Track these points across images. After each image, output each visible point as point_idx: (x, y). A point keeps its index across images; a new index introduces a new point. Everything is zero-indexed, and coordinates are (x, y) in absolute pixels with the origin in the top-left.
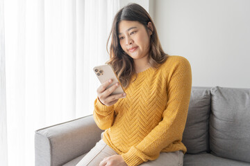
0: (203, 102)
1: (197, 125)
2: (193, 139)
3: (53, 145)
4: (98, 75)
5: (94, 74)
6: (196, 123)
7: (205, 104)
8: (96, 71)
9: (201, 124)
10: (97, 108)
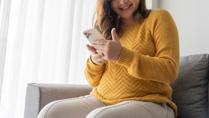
0: (200, 65)
1: (193, 90)
2: (189, 104)
3: (43, 94)
4: (88, 37)
5: (85, 37)
6: (193, 87)
7: (202, 67)
8: (85, 34)
9: (198, 89)
10: (89, 67)
